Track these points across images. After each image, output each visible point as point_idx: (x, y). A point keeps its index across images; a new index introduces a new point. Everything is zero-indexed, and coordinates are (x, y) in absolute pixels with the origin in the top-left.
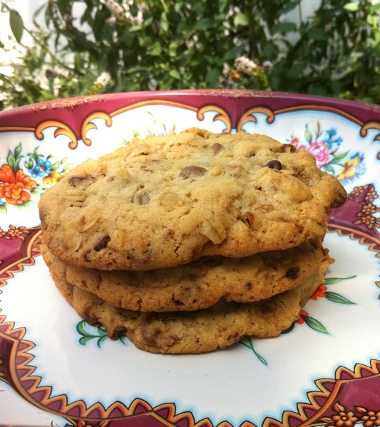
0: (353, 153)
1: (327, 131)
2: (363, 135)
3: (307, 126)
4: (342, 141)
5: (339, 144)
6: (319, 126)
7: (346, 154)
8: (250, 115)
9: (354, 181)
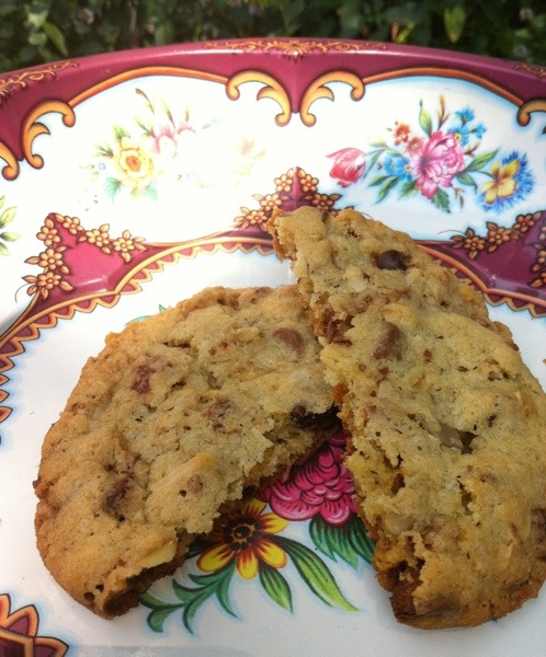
0: (506, 152)
1: (457, 113)
2: (523, 122)
3: (421, 104)
4: (484, 130)
5: (480, 137)
6: (442, 103)
7: (494, 154)
8: (322, 86)
9: (516, 205)
